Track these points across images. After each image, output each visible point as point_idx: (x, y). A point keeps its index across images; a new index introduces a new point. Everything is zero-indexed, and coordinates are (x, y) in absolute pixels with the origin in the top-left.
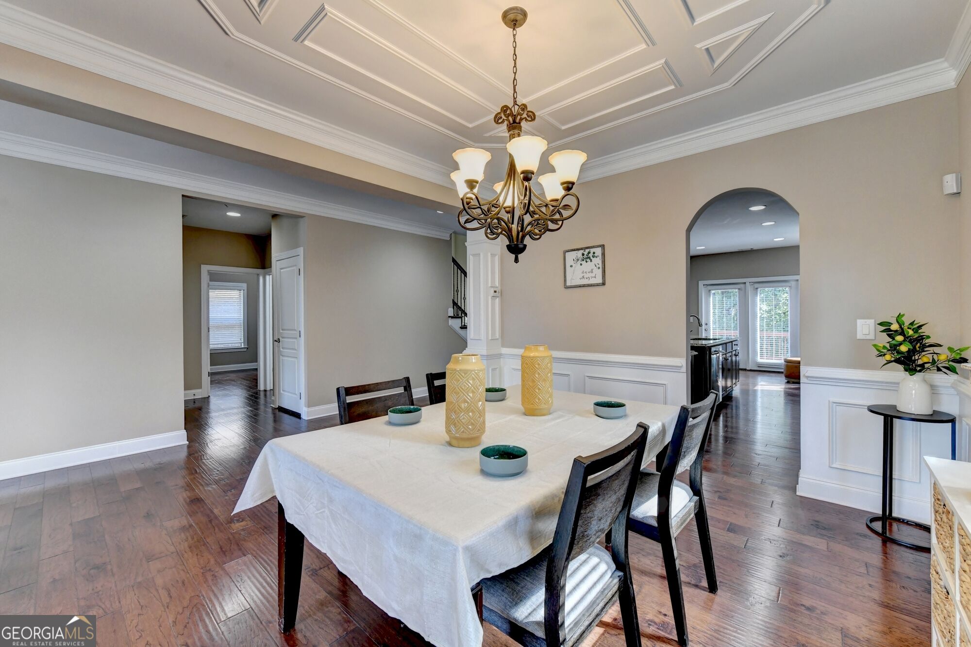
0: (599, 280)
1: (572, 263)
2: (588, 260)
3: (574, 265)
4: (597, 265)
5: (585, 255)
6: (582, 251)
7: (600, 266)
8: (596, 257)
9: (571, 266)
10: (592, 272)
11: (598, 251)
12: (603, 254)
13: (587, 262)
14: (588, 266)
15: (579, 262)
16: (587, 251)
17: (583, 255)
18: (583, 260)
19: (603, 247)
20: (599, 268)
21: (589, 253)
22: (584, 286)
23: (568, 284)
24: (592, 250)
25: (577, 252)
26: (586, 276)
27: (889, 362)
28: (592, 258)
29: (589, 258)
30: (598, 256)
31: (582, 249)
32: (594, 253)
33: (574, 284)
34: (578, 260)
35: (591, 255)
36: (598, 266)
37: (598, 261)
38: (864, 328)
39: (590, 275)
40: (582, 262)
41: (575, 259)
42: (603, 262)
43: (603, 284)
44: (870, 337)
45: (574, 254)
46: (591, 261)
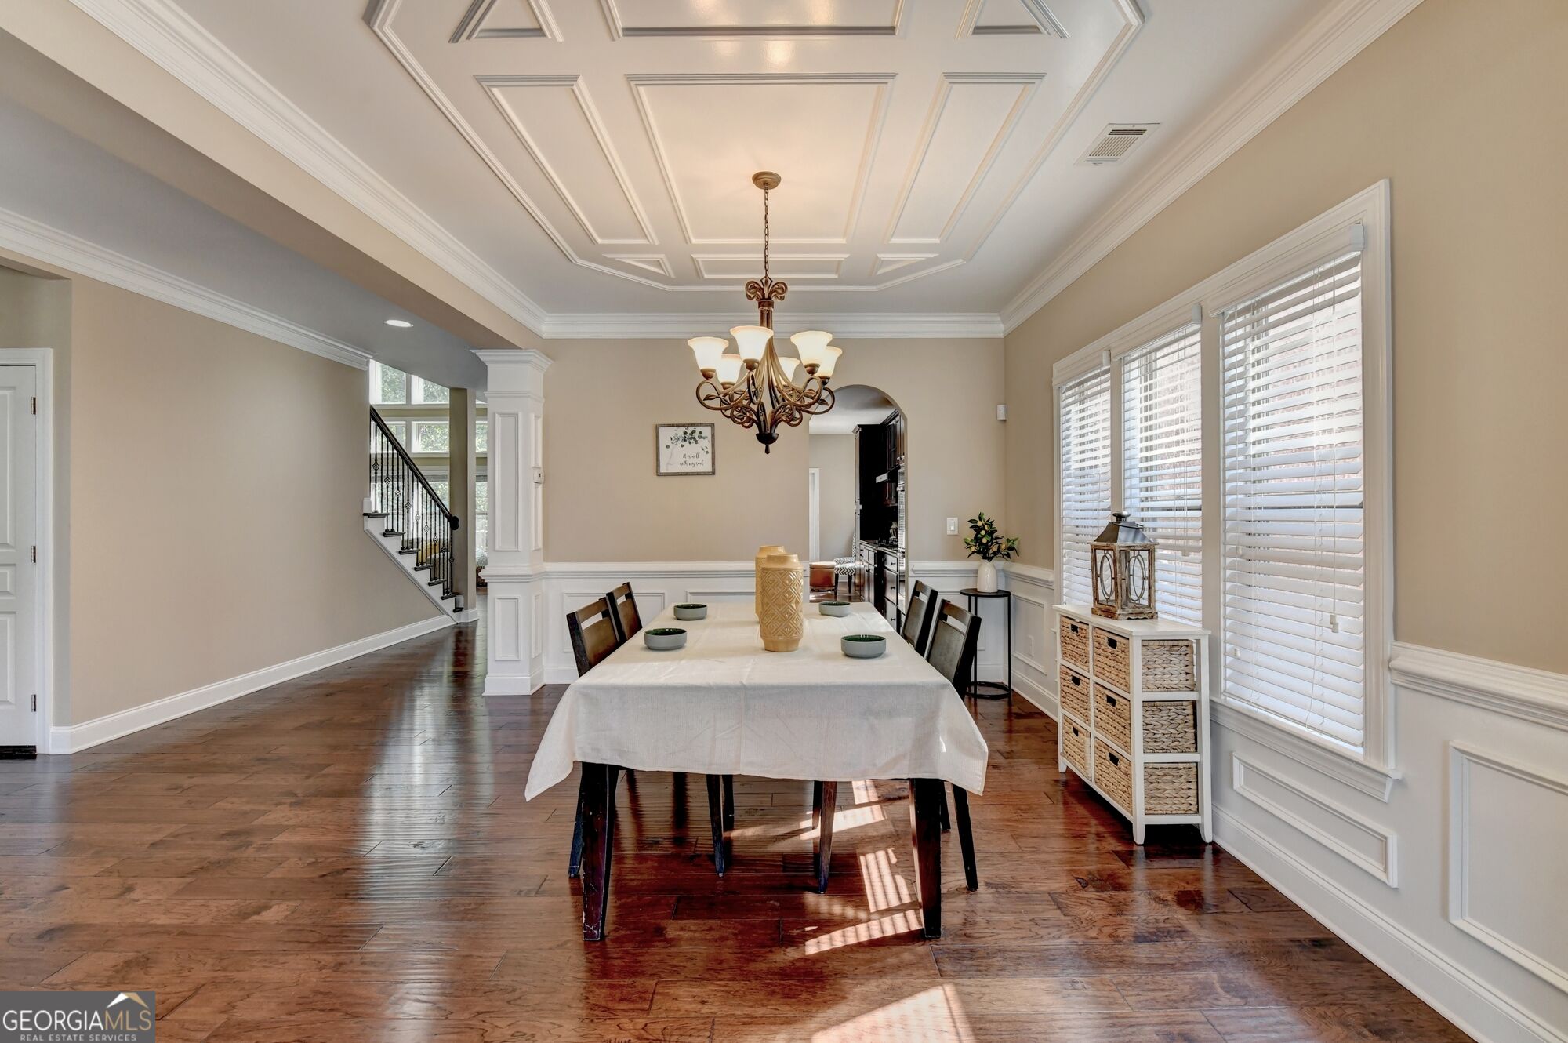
0: (708, 468)
1: (669, 443)
2: (692, 441)
3: (671, 446)
4: (705, 448)
5: (688, 435)
6: (684, 429)
7: (709, 450)
8: (704, 438)
9: (668, 447)
10: (697, 456)
11: (707, 431)
12: (713, 436)
13: (690, 443)
14: (691, 448)
15: (679, 443)
16: (691, 429)
17: (685, 433)
18: (685, 440)
19: (712, 426)
20: (707, 452)
21: (694, 432)
22: (687, 474)
23: (663, 470)
24: (698, 429)
25: (675, 428)
26: (689, 461)
27: (973, 552)
28: (697, 439)
29: (694, 438)
30: (706, 437)
31: (684, 425)
32: (701, 433)
33: (671, 470)
34: (678, 439)
35: (696, 435)
36: (706, 450)
37: (706, 443)
38: (952, 525)
39: (695, 460)
40: (684, 443)
41: (673, 439)
42: (713, 446)
43: (713, 473)
44: (956, 533)
45: (672, 432)
46: (697, 442)
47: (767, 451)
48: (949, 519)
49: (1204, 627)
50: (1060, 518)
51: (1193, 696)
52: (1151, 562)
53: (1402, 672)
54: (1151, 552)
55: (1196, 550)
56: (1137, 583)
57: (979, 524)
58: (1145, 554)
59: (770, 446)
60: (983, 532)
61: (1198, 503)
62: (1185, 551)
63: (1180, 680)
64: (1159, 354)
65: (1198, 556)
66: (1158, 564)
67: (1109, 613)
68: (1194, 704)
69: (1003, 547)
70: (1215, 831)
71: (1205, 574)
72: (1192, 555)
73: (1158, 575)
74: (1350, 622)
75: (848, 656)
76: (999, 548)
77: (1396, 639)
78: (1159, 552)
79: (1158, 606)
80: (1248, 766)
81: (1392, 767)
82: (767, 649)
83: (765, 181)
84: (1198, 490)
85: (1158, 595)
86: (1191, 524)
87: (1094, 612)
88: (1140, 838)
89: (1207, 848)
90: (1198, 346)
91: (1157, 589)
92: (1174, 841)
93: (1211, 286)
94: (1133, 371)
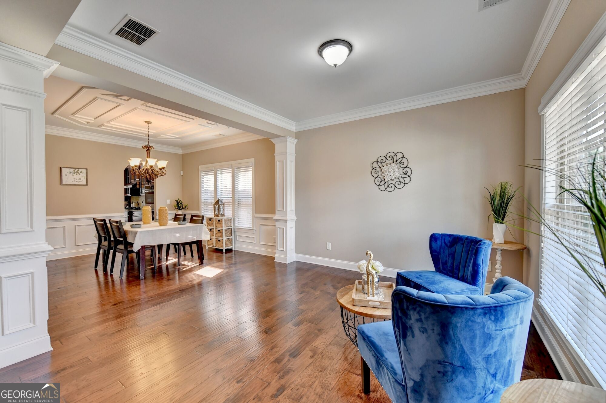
0: (85, 183)
3: (67, 175)
5: (76, 171)
6: (74, 169)
7: (85, 177)
8: (83, 173)
9: (66, 175)
10: (80, 179)
11: (84, 171)
12: (87, 173)
13: (77, 174)
14: (77, 176)
15: (72, 174)
16: (77, 170)
17: (74, 171)
18: (74, 173)
19: (87, 169)
21: (78, 171)
22: (75, 185)
23: (64, 183)
24: (80, 170)
25: (70, 169)
26: (76, 180)
27: (176, 208)
28: (80, 173)
29: (79, 173)
30: (84, 173)
31: (74, 168)
32: (81, 171)
33: (67, 183)
34: (71, 173)
35: (79, 172)
36: (84, 177)
37: (83, 175)
38: (169, 202)
39: (79, 180)
40: (74, 174)
41: (69, 172)
42: (87, 176)
43: (87, 185)
44: (170, 204)
45: (68, 170)
46: (80, 174)
48: (168, 200)
49: (232, 216)
50: (201, 200)
51: (231, 227)
53: (256, 217)
54: (224, 205)
55: (231, 204)
56: (222, 211)
57: (179, 201)
60: (180, 203)
61: (231, 197)
62: (229, 205)
63: (229, 225)
64: (223, 171)
65: (231, 205)
66: (225, 207)
67: (217, 216)
68: (231, 229)
69: (184, 207)
70: (234, 248)
71: (232, 208)
72: (230, 205)
73: (225, 209)
74: (251, 212)
75: (179, 225)
76: (183, 207)
77: (255, 213)
78: (225, 205)
79: (225, 215)
80: (238, 236)
81: (255, 229)
83: (148, 123)
84: (231, 195)
85: (225, 213)
86: (230, 200)
87: (214, 216)
88: (224, 251)
89: (234, 251)
90: (231, 171)
91: (225, 211)
92: (229, 251)
93: (233, 163)
94: (219, 172)
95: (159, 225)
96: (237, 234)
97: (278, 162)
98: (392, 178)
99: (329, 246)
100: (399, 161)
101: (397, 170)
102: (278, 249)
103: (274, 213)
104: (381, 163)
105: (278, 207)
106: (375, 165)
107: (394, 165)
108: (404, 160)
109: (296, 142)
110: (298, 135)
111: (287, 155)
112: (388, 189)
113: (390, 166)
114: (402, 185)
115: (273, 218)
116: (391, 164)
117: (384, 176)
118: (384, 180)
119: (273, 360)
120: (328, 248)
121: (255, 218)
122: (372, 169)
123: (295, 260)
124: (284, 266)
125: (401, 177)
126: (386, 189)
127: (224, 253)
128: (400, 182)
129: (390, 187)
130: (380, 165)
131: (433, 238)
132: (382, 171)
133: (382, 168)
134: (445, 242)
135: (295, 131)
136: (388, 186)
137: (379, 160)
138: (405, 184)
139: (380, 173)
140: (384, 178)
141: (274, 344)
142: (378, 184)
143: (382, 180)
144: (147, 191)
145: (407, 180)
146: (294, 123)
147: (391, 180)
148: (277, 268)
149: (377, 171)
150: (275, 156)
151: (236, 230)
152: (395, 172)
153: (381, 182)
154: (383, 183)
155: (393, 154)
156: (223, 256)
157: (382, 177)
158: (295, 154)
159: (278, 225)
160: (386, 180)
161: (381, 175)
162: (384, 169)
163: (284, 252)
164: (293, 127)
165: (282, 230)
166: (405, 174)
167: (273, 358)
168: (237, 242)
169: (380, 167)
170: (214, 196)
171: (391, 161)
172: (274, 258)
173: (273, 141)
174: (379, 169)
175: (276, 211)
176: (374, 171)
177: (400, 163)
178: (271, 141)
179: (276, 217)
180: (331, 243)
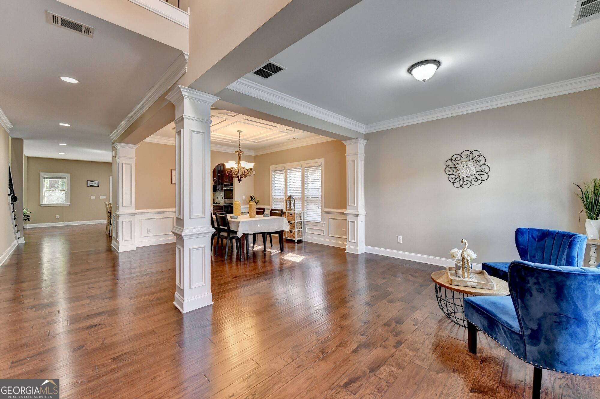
9: (175, 176)
23: (173, 182)
38: (244, 197)
44: (245, 199)
47: (240, 183)
48: (244, 196)
49: (302, 210)
50: (272, 196)
52: (294, 202)
54: (294, 201)
55: (300, 200)
56: (292, 206)
57: (252, 197)
58: (293, 201)
59: (240, 182)
60: (253, 199)
61: (301, 193)
63: (300, 219)
64: (292, 170)
65: (301, 201)
66: (295, 203)
67: (289, 210)
68: (301, 222)
70: (304, 240)
71: (302, 204)
73: (295, 204)
74: (320, 207)
75: (264, 217)
77: (325, 208)
78: (296, 201)
81: (324, 222)
82: (250, 217)
83: (240, 132)
84: (301, 191)
85: (295, 208)
86: (300, 196)
87: (286, 210)
88: (296, 241)
89: (303, 242)
90: (301, 170)
91: (295, 206)
92: (300, 242)
93: (302, 163)
94: (289, 171)
95: (249, 217)
96: (307, 227)
97: (349, 162)
98: (468, 175)
99: (400, 239)
100: (475, 159)
101: (473, 168)
102: (349, 241)
103: (345, 208)
104: (455, 161)
105: (350, 202)
106: (449, 163)
107: (470, 163)
108: (481, 158)
109: (365, 143)
110: (367, 137)
111: (359, 155)
112: (463, 186)
113: (465, 164)
114: (479, 182)
115: (345, 213)
116: (466, 162)
117: (459, 174)
118: (460, 177)
119: (383, 324)
120: (398, 241)
121: (324, 212)
122: (446, 166)
123: (365, 251)
124: (355, 256)
125: (478, 174)
126: (461, 186)
127: (296, 244)
128: (477, 179)
129: (466, 184)
130: (455, 163)
131: (519, 232)
132: (457, 169)
133: (457, 166)
134: (532, 237)
135: (364, 133)
136: (464, 183)
137: (453, 158)
138: (482, 180)
139: (455, 170)
140: (459, 175)
141: (378, 313)
142: (452, 181)
143: (457, 177)
144: (225, 189)
145: (485, 177)
146: (364, 126)
147: (467, 177)
148: (349, 258)
149: (451, 168)
150: (346, 157)
151: (305, 223)
152: (471, 170)
153: (456, 179)
154: (458, 180)
155: (468, 153)
156: (295, 245)
157: (456, 174)
158: (365, 153)
159: (349, 219)
160: (461, 178)
161: (456, 172)
162: (459, 167)
163: (356, 244)
164: (363, 129)
165: (353, 223)
166: (482, 171)
167: (382, 323)
168: (306, 234)
169: (455, 165)
170: (284, 193)
171: (466, 159)
172: (345, 250)
173: (345, 143)
174: (453, 166)
175: (347, 207)
176: (448, 168)
177: (477, 160)
178: (342, 143)
179: (346, 212)
180: (402, 237)
